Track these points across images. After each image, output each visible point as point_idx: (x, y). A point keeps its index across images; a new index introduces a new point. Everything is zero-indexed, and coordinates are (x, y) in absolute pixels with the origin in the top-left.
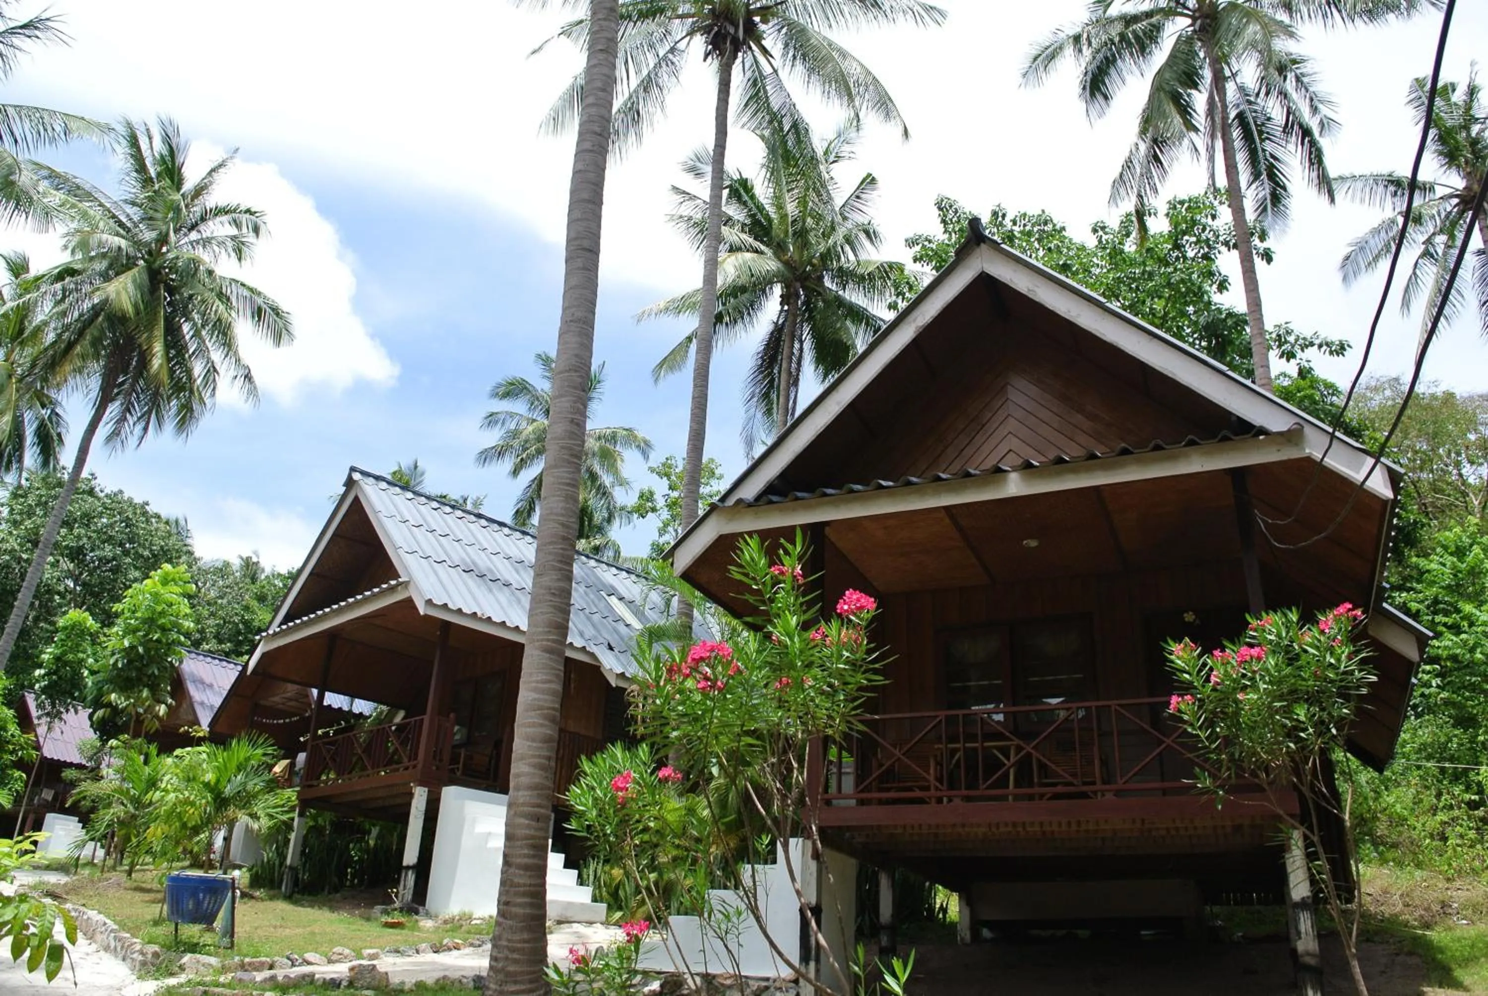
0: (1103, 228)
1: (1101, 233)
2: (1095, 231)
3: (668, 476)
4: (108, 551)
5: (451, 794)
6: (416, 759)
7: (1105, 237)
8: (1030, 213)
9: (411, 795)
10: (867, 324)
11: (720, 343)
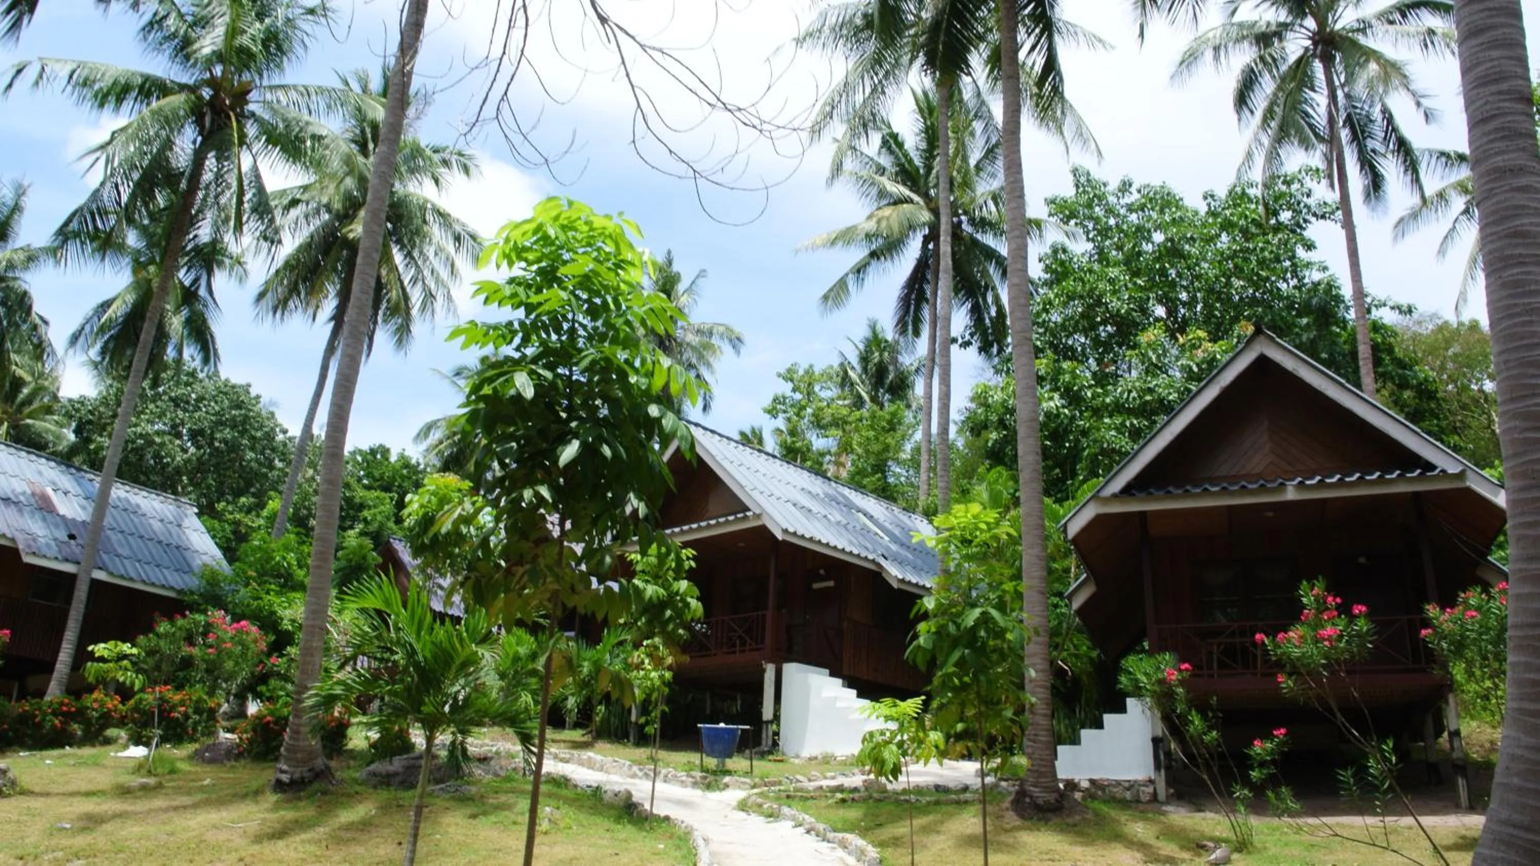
0: (1212, 196)
1: (1210, 200)
2: (1205, 198)
3: (792, 380)
4: (227, 433)
5: (792, 670)
6: (762, 643)
7: (1213, 203)
8: (1152, 184)
9: (763, 671)
10: (997, 263)
11: (871, 276)
